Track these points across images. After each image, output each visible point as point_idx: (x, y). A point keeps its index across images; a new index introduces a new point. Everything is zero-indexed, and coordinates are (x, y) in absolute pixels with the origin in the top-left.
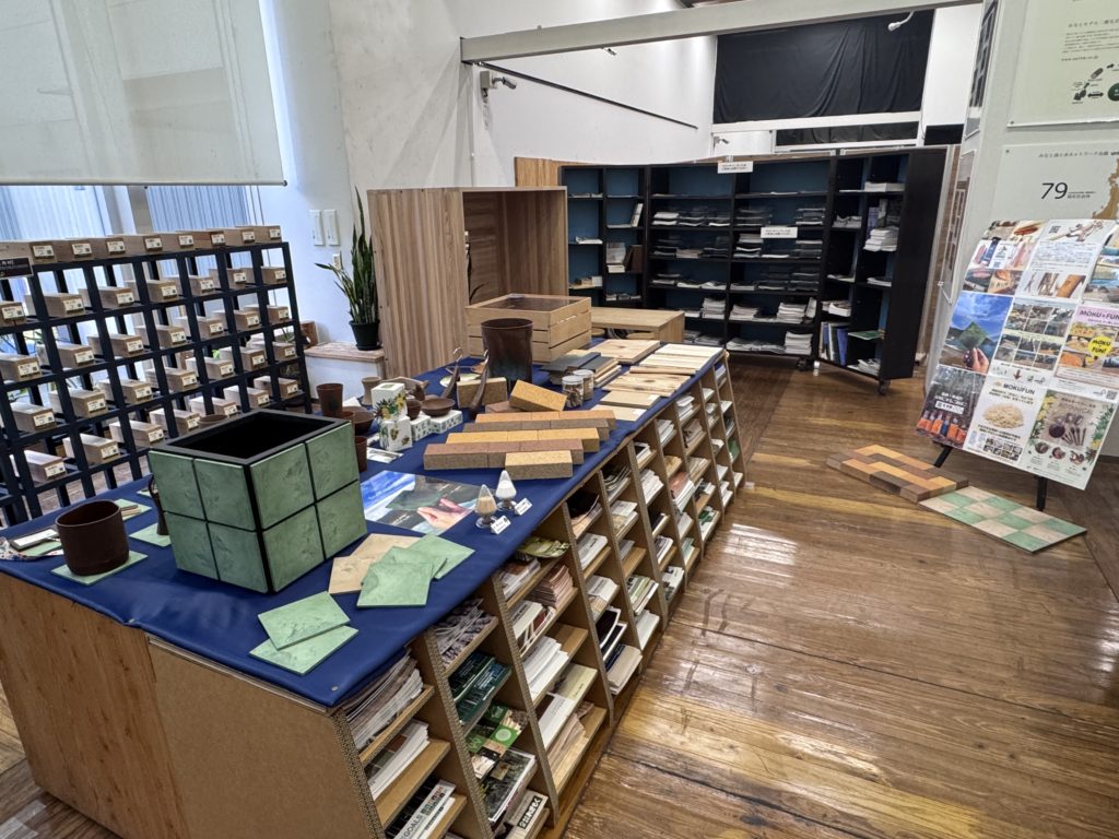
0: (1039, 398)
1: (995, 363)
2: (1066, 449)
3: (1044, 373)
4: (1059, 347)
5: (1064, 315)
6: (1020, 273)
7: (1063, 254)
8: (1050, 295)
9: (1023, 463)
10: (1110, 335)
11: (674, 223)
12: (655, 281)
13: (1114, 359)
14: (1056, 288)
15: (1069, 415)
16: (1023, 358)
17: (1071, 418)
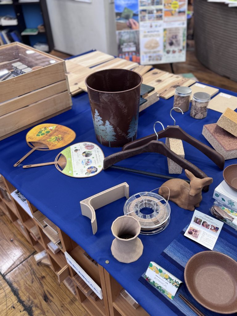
2: (176, 49)
4: (162, 10)
13: (180, 10)
17: (174, 37)
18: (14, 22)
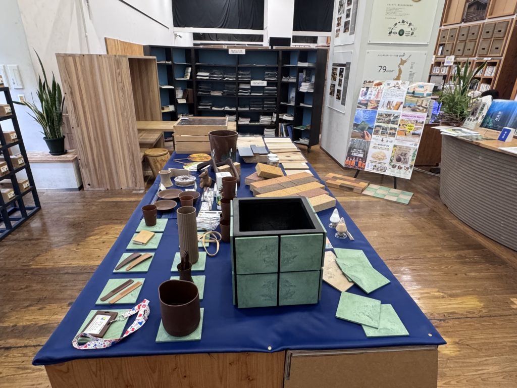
0: (391, 148)
1: (374, 136)
2: (402, 166)
3: (392, 139)
4: (396, 129)
5: (397, 117)
6: (379, 101)
7: (394, 93)
8: (391, 109)
9: (388, 173)
10: (413, 123)
11: (208, 78)
12: (200, 107)
13: (415, 132)
14: (393, 107)
15: (402, 153)
16: (384, 134)
17: (403, 154)
18: (291, 119)
